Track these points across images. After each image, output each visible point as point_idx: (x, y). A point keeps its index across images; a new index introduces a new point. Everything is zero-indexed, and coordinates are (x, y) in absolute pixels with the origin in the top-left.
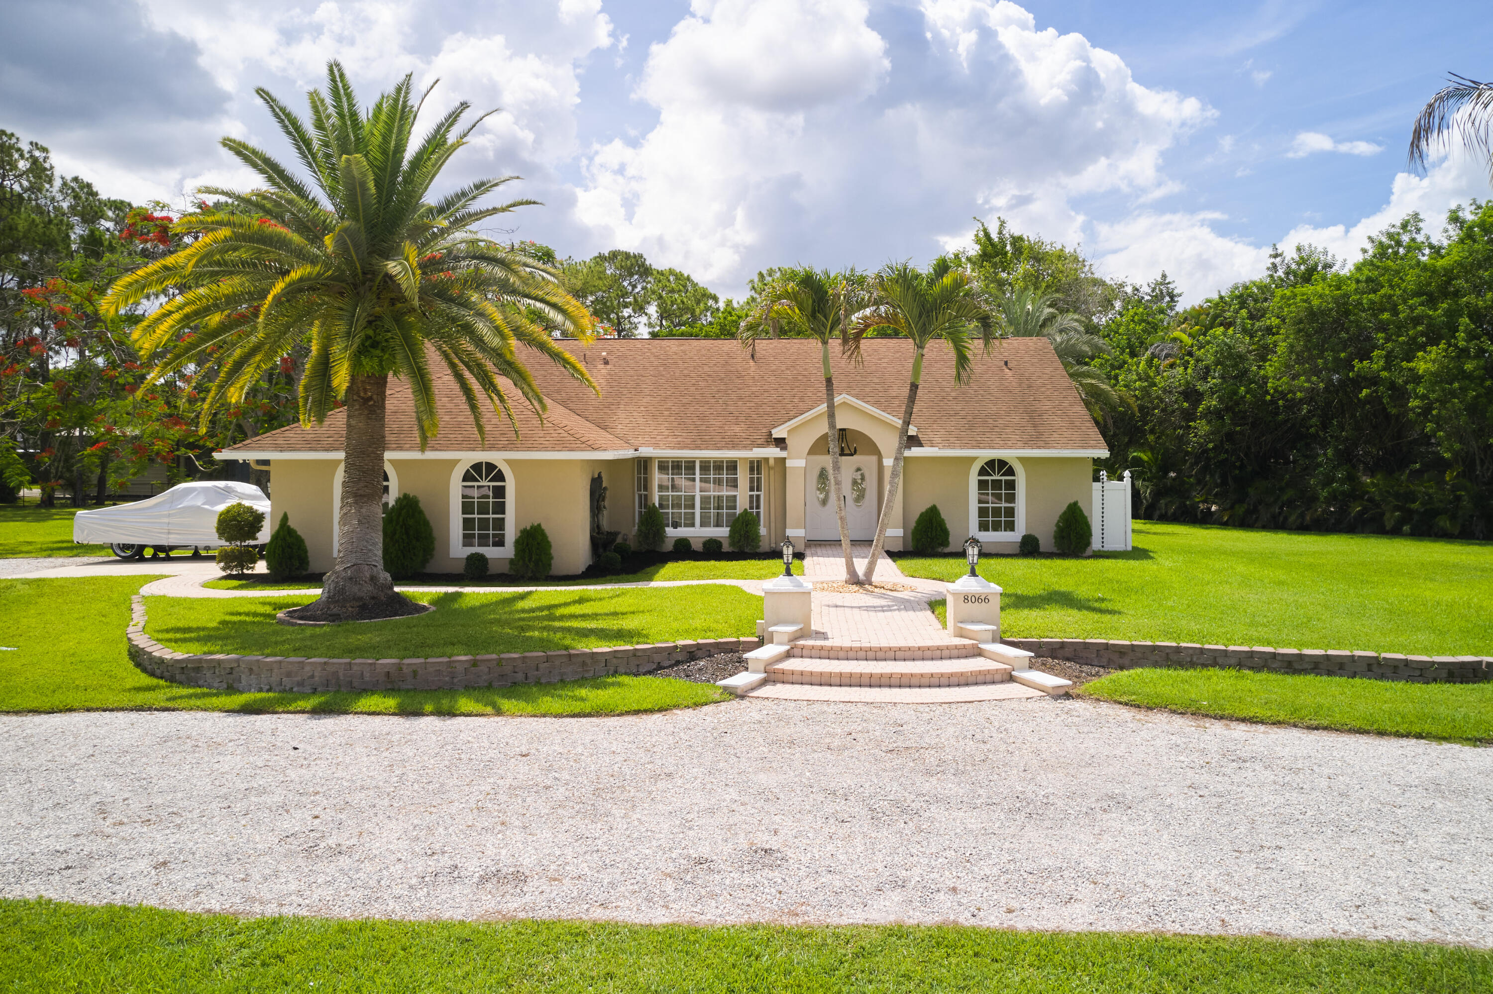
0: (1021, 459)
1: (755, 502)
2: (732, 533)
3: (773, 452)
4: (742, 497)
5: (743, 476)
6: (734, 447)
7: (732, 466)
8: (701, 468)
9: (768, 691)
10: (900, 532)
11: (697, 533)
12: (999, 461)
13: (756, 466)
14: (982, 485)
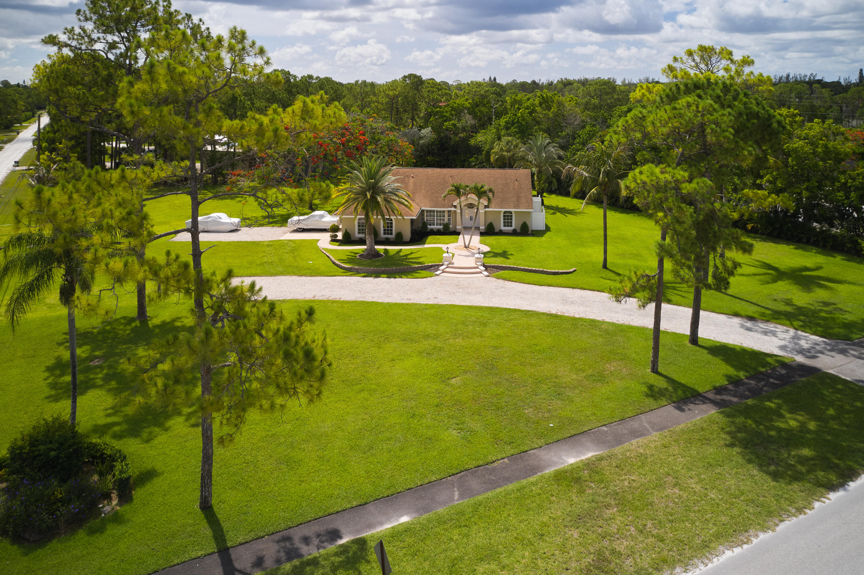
0: (514, 211)
1: (449, 220)
2: (444, 228)
3: (453, 209)
4: (446, 218)
5: (446, 214)
6: (444, 207)
7: (444, 212)
8: (436, 212)
9: (442, 274)
10: (484, 228)
11: (435, 227)
12: (509, 211)
13: (449, 212)
14: (504, 217)
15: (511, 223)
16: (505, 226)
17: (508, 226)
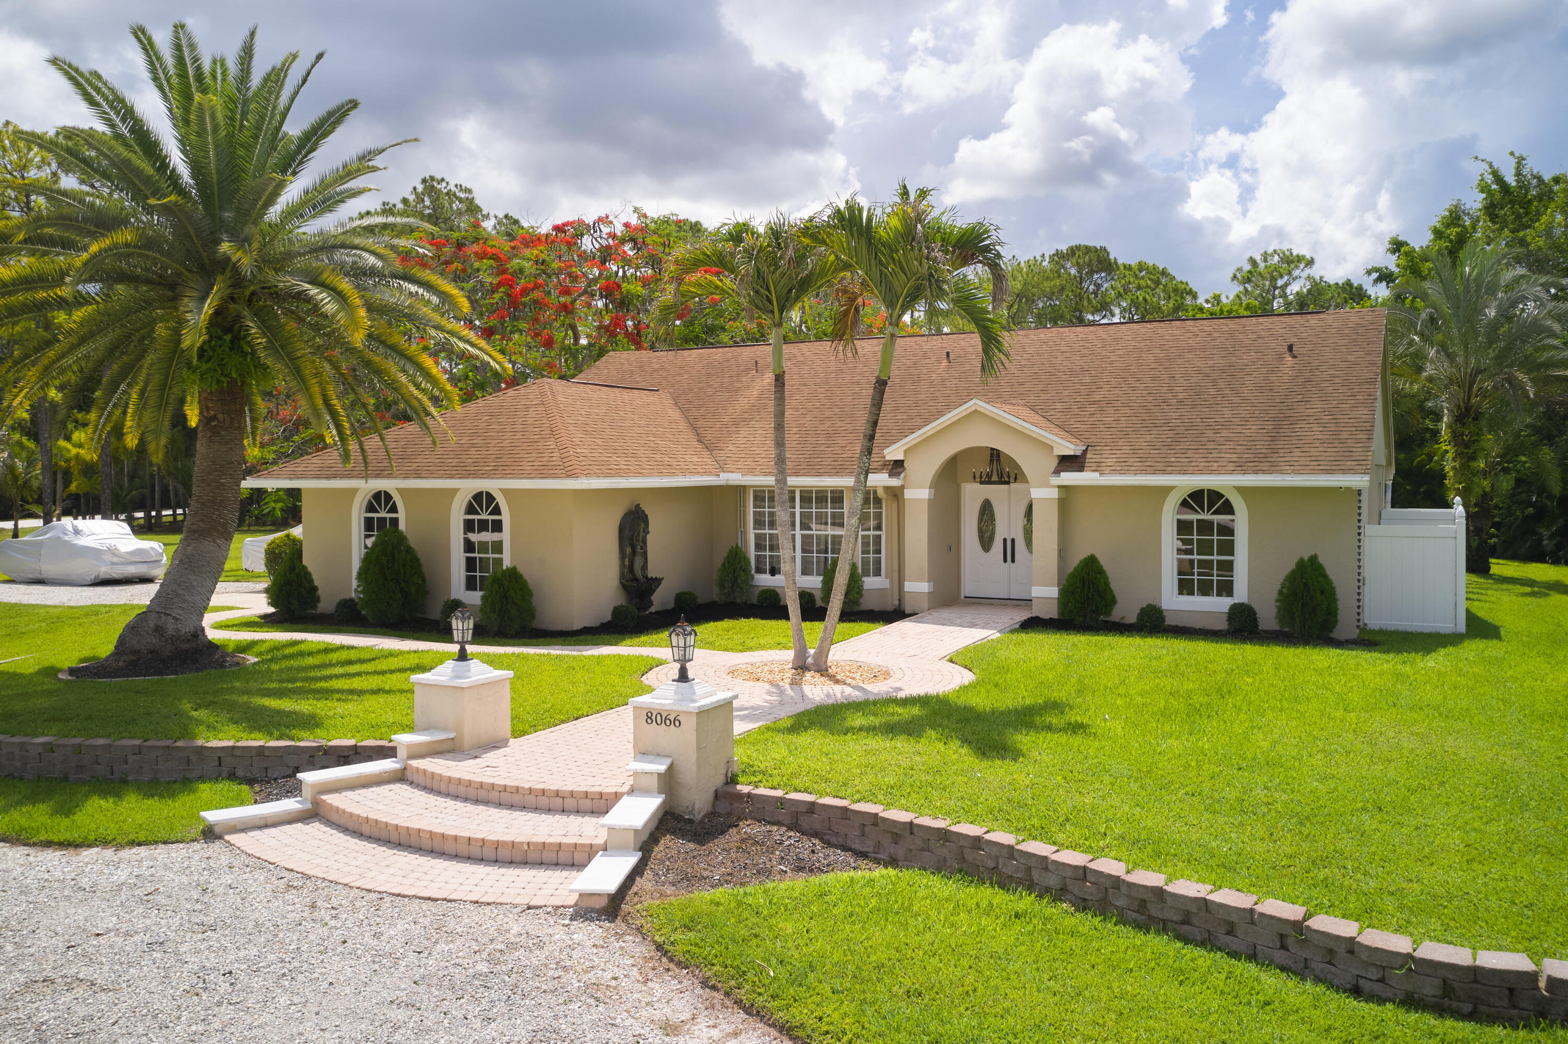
0: (1242, 490)
1: (873, 544)
3: (889, 479)
6: (840, 471)
7: (837, 497)
8: (802, 499)
10: (1053, 592)
12: (1210, 492)
14: (1183, 527)
15: (1227, 567)
16: (1185, 587)
17: (1205, 589)
